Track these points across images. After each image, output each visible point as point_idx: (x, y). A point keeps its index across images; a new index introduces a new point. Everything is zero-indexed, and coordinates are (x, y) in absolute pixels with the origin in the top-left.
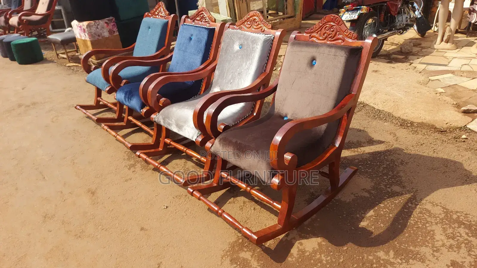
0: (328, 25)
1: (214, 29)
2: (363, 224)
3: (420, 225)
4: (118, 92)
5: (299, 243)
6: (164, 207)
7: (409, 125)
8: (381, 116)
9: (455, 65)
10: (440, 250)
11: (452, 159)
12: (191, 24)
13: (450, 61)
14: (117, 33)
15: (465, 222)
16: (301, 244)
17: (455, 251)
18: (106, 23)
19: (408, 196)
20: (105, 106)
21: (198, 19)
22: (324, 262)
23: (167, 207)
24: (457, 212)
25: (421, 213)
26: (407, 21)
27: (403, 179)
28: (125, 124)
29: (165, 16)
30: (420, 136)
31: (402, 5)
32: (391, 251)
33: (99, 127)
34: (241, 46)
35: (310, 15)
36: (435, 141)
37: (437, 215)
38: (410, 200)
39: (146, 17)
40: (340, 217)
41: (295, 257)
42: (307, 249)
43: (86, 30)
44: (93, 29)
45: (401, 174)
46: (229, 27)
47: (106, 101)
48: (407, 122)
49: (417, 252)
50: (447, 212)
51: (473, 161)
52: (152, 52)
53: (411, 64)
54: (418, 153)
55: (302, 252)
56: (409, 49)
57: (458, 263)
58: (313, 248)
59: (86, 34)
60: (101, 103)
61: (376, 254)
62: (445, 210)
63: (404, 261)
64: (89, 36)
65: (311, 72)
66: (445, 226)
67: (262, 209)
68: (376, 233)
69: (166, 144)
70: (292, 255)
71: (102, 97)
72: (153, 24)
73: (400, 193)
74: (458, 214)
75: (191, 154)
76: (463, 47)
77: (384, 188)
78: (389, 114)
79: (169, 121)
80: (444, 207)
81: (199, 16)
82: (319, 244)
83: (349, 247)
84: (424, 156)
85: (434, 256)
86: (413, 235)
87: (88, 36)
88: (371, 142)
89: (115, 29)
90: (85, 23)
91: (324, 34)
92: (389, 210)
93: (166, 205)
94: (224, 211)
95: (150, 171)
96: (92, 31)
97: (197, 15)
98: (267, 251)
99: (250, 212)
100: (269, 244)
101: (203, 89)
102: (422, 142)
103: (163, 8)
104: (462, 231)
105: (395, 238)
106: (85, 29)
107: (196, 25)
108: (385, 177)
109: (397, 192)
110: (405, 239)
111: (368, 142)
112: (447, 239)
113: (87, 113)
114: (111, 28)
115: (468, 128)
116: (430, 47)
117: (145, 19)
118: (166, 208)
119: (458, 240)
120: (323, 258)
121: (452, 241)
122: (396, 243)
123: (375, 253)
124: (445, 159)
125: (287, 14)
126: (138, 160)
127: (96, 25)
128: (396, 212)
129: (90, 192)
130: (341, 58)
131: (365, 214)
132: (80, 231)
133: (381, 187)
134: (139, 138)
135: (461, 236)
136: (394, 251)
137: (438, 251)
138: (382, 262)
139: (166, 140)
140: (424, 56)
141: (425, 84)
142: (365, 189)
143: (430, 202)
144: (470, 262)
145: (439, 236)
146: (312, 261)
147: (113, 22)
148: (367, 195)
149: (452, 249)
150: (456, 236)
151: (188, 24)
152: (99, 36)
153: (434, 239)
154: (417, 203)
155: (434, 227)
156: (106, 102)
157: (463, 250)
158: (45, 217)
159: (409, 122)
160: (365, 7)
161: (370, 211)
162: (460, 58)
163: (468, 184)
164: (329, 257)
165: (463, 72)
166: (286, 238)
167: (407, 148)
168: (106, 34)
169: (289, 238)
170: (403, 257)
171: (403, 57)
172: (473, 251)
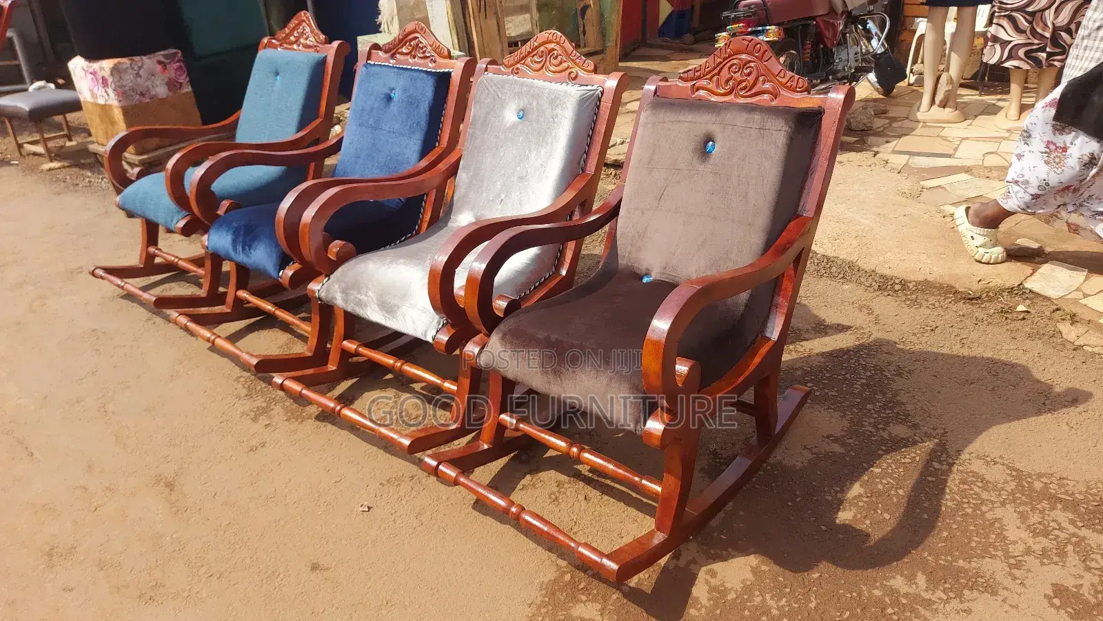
0: (735, 61)
1: (449, 74)
2: (844, 516)
3: (969, 511)
4: (212, 231)
5: (707, 573)
6: (361, 509)
7: (897, 287)
8: (834, 269)
9: (969, 154)
10: (1023, 563)
11: (1004, 358)
12: (387, 64)
13: (956, 146)
14: (188, 89)
15: (1063, 496)
16: (713, 574)
17: (1056, 564)
18: (160, 62)
19: (929, 445)
20: (169, 267)
21: (404, 50)
22: (775, 612)
23: (369, 508)
24: (1040, 476)
25: (963, 482)
26: (856, 61)
27: (909, 407)
28: (229, 311)
29: (316, 46)
30: (924, 311)
31: (846, 26)
32: (919, 574)
33: (159, 320)
34: (523, 114)
35: (634, 49)
36: (959, 319)
37: (999, 486)
38: (934, 456)
39: (265, 48)
40: (790, 504)
41: (706, 608)
42: (728, 585)
43: (110, 80)
44: (129, 79)
45: (903, 397)
46: (486, 70)
47: (173, 256)
48: (892, 281)
49: (974, 571)
50: (1019, 476)
51: (1049, 362)
52: (288, 132)
53: (875, 155)
54: (929, 349)
55: (719, 592)
56: (865, 121)
57: (1067, 589)
58: (743, 582)
59: (110, 91)
60: (158, 260)
61: (888, 584)
62: (1014, 473)
63: (952, 595)
64: (118, 95)
65: (705, 169)
66: (1021, 509)
67: (606, 497)
68: (876, 535)
69: (345, 354)
70: (697, 599)
71: (159, 247)
72: (287, 64)
73: (911, 440)
74: (1044, 480)
75: (416, 375)
76: (976, 116)
77: (873, 430)
78: (851, 266)
79: (359, 296)
80: (1010, 465)
81: (408, 44)
82: (755, 571)
83: (823, 572)
84: (943, 355)
85: (1015, 578)
86: (958, 534)
87: (115, 95)
88: (822, 329)
89: (183, 79)
90: (107, 64)
91: (727, 82)
92: (893, 479)
93: (366, 503)
94: (523, 509)
95: (311, 424)
96: (124, 83)
97: (400, 41)
98: (635, 596)
99: (577, 505)
100: (636, 581)
101: (427, 217)
102: (931, 323)
103: (310, 25)
104: (1061, 516)
105: (919, 543)
106: (106, 77)
107: (401, 66)
108: (869, 407)
109: (902, 438)
110: (943, 544)
111: (814, 329)
112: (1034, 537)
113: (127, 286)
114: (173, 75)
115: (1027, 288)
116: (907, 118)
117: (263, 54)
118: (367, 510)
119: (1057, 537)
120: (772, 603)
121: (1044, 542)
122: (926, 554)
123: (885, 582)
124: (988, 359)
125: (585, 46)
126: (273, 396)
127: (136, 68)
128: (909, 483)
129: (162, 484)
130: (778, 134)
131: (842, 491)
132: (151, 584)
133: (866, 429)
134: (270, 343)
135: (1061, 529)
136: (924, 573)
137: (1018, 565)
138: (904, 601)
139: (345, 342)
140: (900, 136)
141: (917, 195)
142: (832, 436)
143: (978, 457)
144: (1093, 585)
145: (1015, 532)
146: (747, 613)
147: (178, 61)
148: (837, 448)
149: (1049, 558)
150: (1050, 529)
151: (379, 63)
152: (142, 95)
153: (1005, 538)
154: (950, 460)
155: (999, 512)
156: (173, 258)
157: (1073, 559)
158: (51, 556)
159: (897, 281)
160: (773, 27)
161: (852, 484)
162: (978, 139)
163: (1050, 411)
164: (784, 600)
165: (990, 169)
166: (675, 561)
167: (904, 339)
168: (161, 91)
169: (682, 563)
170: (947, 586)
171: (856, 139)
172: (1092, 560)
